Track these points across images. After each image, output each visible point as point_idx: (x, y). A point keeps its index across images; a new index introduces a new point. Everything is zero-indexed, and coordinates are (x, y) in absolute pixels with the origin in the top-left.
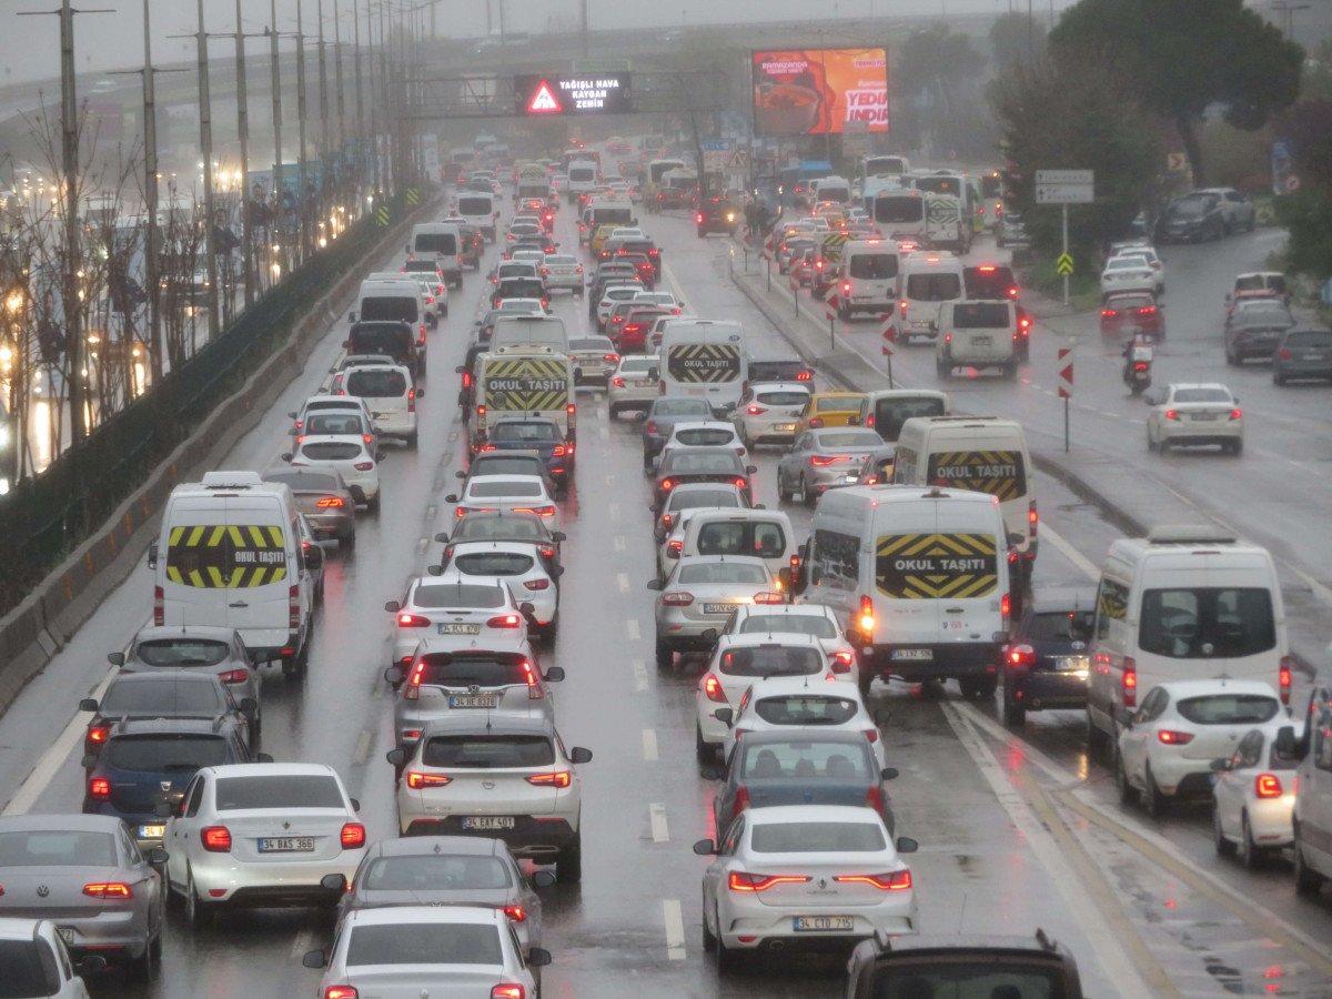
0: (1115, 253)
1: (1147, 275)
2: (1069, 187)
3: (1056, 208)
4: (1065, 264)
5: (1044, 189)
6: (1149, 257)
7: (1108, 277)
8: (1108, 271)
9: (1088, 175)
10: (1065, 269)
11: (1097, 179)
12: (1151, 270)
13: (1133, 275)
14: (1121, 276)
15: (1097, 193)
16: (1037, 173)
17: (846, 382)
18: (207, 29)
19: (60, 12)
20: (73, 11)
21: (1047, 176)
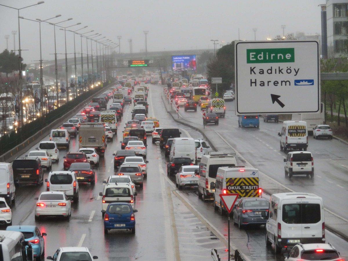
0: (226, 92)
1: (231, 96)
2: (218, 81)
3: (215, 84)
4: (217, 94)
5: (213, 81)
6: (232, 93)
7: (224, 97)
8: (224, 96)
9: (221, 78)
10: (217, 95)
11: (223, 79)
12: (232, 95)
13: (229, 96)
14: (227, 96)
15: (223, 81)
16: (212, 78)
17: (172, 115)
18: (57, 53)
19: (19, 50)
20: (21, 50)
21: (213, 79)
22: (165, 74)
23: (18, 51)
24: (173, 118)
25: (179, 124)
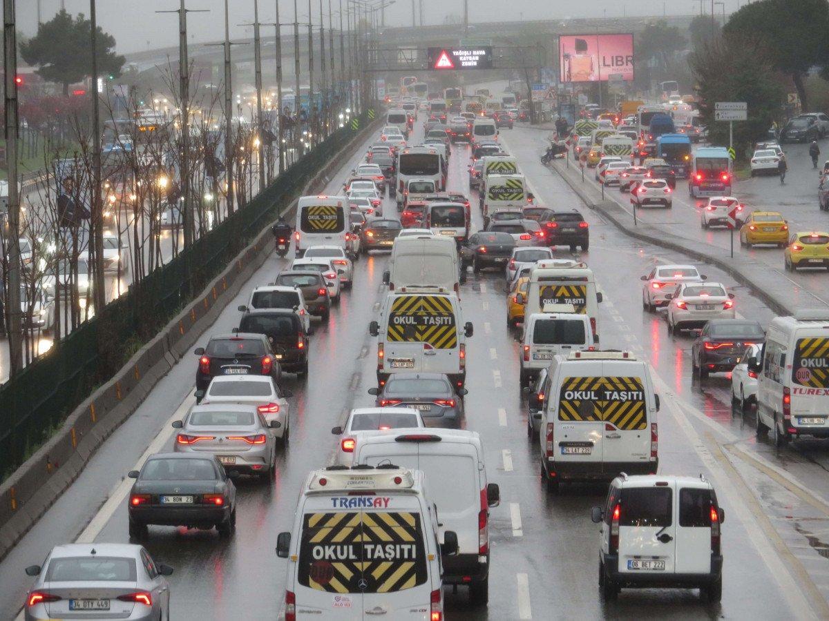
2: (734, 112)
3: (726, 124)
4: (731, 154)
5: (720, 113)
6: (777, 150)
7: (754, 161)
8: (754, 158)
9: (744, 105)
10: (731, 156)
11: (749, 106)
13: (768, 160)
14: (762, 161)
15: (749, 115)
16: (716, 104)
17: (610, 218)
18: (259, 21)
19: (179, 11)
20: (186, 11)
21: (720, 105)
22: (542, 91)
23: (178, 14)
24: (618, 225)
25: (642, 242)
